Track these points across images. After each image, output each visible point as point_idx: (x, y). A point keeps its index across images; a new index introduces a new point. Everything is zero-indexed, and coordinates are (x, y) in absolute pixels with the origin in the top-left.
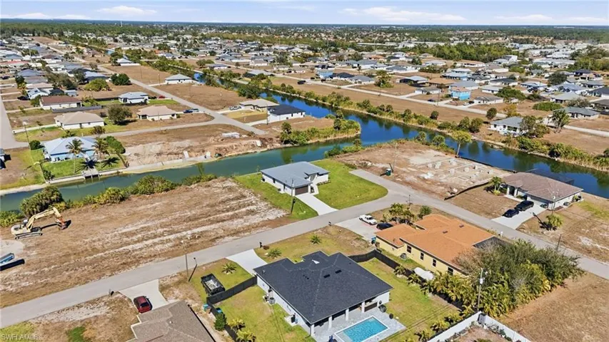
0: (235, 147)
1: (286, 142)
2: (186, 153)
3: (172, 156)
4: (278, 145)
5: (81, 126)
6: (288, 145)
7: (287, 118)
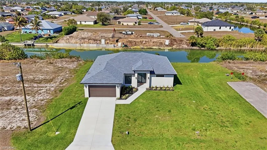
0: (144, 42)
1: (193, 44)
2: (103, 41)
3: (91, 41)
4: (185, 46)
5: (81, 23)
6: (194, 48)
7: (215, 30)
